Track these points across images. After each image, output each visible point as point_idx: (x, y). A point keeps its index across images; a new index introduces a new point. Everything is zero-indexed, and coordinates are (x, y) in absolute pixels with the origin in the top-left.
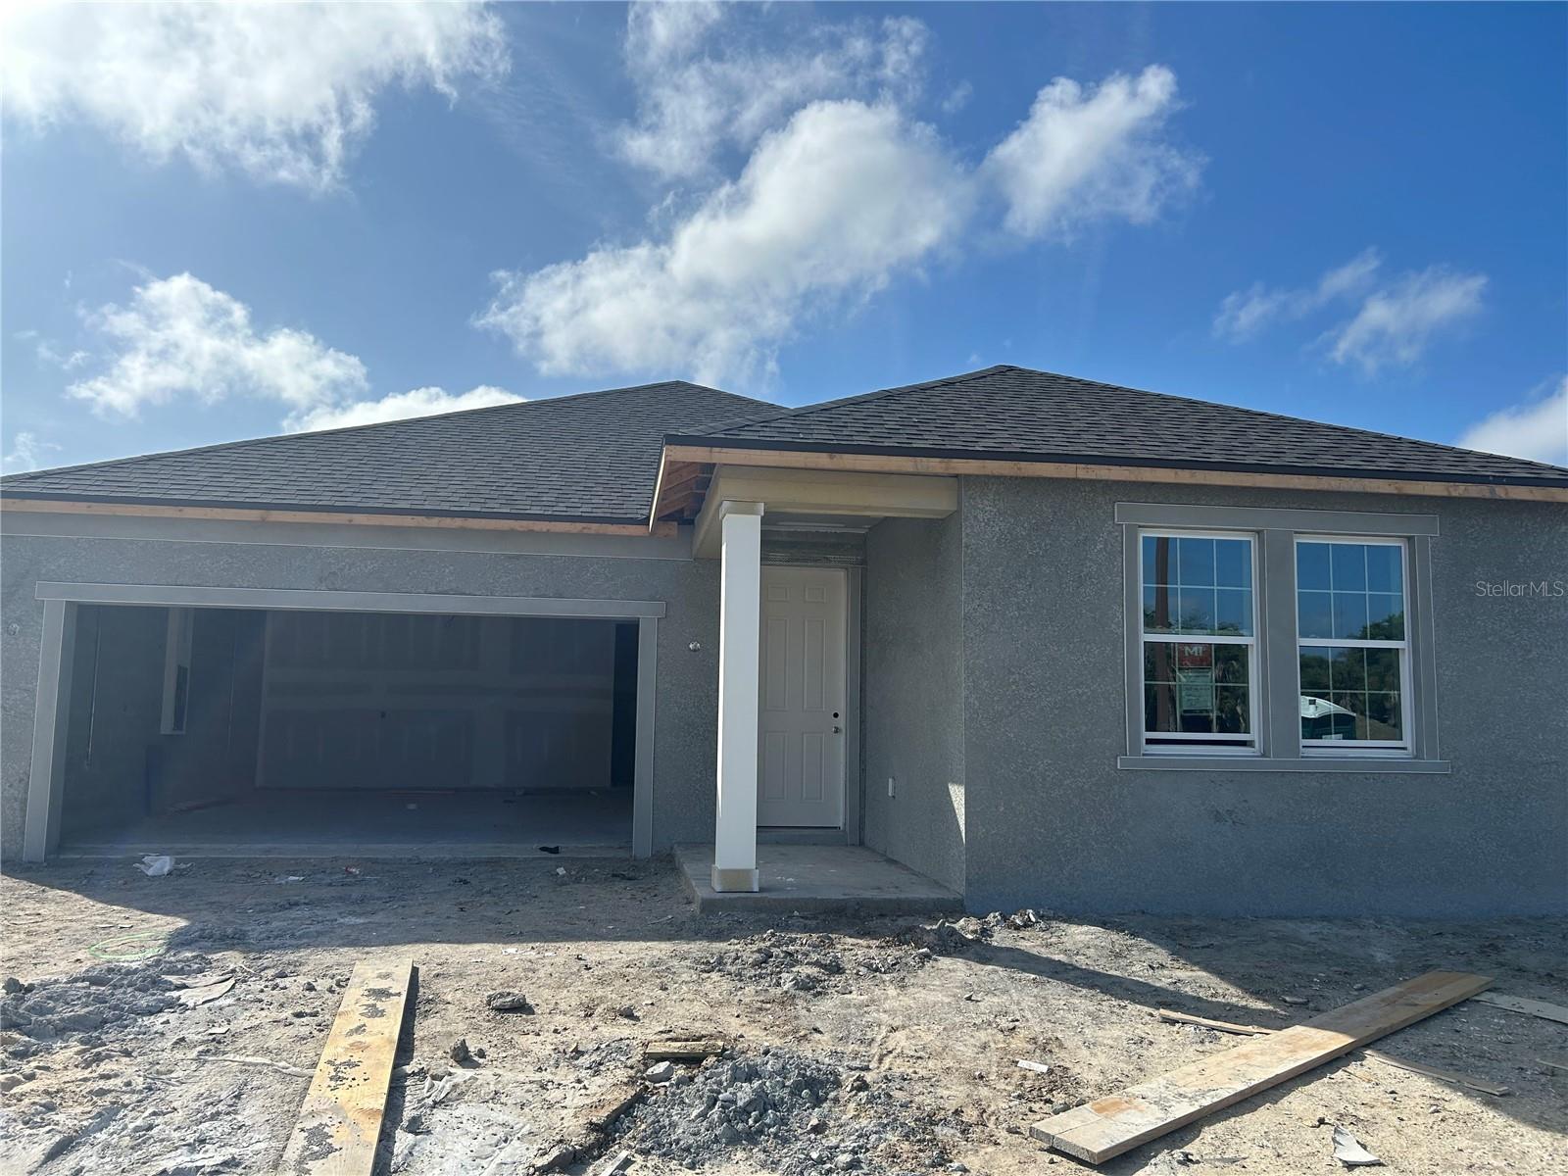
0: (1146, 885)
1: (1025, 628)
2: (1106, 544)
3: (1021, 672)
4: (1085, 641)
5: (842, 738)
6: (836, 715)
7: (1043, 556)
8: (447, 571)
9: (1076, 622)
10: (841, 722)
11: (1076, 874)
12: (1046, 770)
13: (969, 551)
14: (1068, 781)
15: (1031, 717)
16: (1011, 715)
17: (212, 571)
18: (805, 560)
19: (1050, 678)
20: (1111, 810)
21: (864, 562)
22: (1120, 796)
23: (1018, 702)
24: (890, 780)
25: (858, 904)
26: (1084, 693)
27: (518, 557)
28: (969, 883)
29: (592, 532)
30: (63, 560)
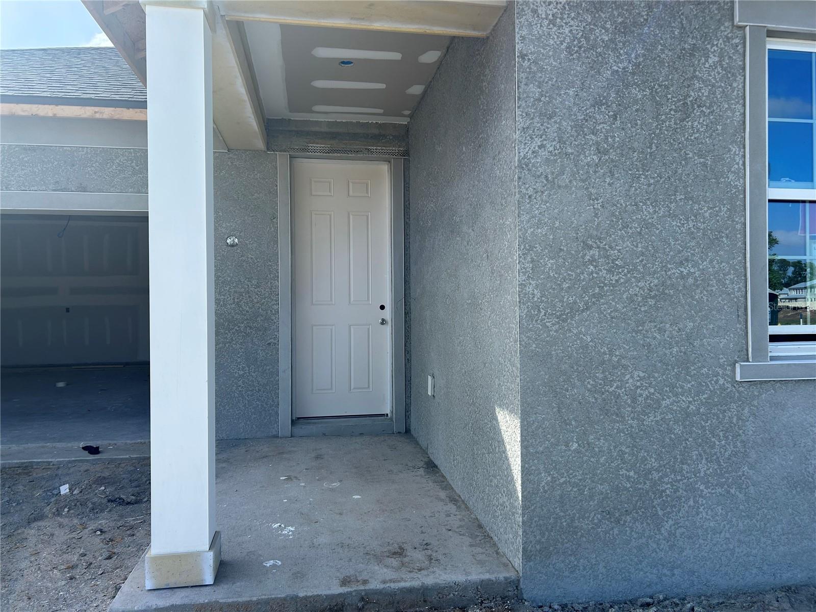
0: (773, 540)
1: (608, 180)
2: (721, 56)
3: (601, 245)
4: (692, 198)
5: (388, 330)
6: (382, 307)
7: (633, 74)
9: (680, 171)
10: (387, 314)
11: (679, 532)
12: (637, 387)
13: (526, 64)
14: (668, 402)
15: (616, 310)
16: (587, 309)
18: (345, 151)
19: (643, 254)
20: (727, 438)
21: (406, 153)
22: (739, 419)
23: (597, 290)
24: (430, 378)
25: (362, 599)
26: (690, 274)
28: (527, 556)
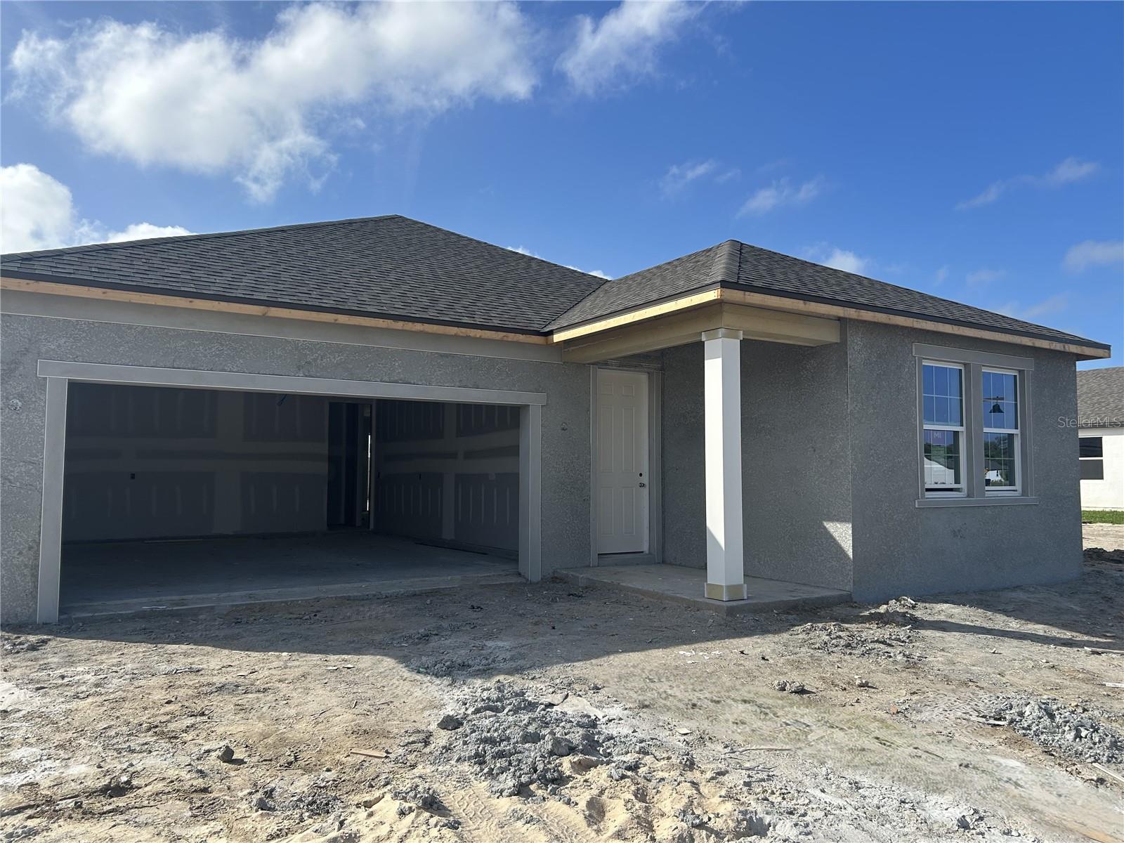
0: (928, 577)
1: (876, 421)
5: (646, 491)
6: (641, 475)
7: (883, 375)
8: (397, 364)
9: (897, 417)
10: (645, 480)
12: (886, 510)
13: (851, 370)
14: (895, 516)
17: (205, 356)
19: (887, 453)
20: (913, 532)
22: (917, 524)
26: (901, 462)
27: (447, 356)
29: (510, 340)
30: (63, 340)
